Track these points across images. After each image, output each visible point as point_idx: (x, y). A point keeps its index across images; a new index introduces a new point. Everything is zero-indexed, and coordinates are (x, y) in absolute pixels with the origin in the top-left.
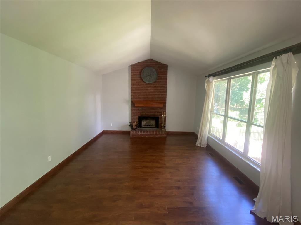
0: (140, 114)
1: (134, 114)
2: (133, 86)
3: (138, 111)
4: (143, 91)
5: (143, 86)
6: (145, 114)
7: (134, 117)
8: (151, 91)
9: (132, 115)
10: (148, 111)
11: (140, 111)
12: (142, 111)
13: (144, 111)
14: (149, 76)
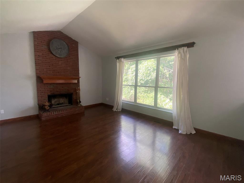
0: (50, 92)
2: (38, 58)
4: (53, 65)
5: (52, 59)
8: (63, 66)
10: (60, 88)
11: (49, 88)
12: (52, 88)
13: (55, 88)
14: (60, 49)
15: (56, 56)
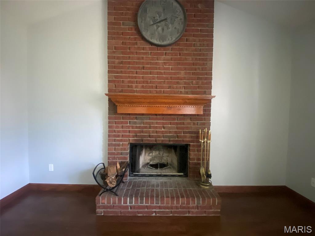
0: (133, 137)
1: (115, 136)
2: (114, 52)
3: (129, 127)
4: (143, 68)
5: (144, 54)
6: (150, 136)
7: (115, 145)
8: (168, 69)
9: (109, 140)
10: (156, 127)
11: (133, 127)
12: (139, 127)
13: (146, 127)
14: (162, 23)
15: (152, 44)
